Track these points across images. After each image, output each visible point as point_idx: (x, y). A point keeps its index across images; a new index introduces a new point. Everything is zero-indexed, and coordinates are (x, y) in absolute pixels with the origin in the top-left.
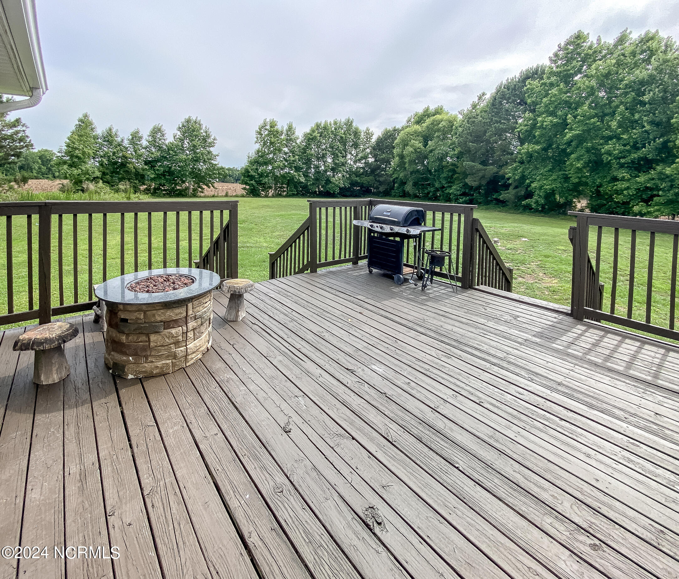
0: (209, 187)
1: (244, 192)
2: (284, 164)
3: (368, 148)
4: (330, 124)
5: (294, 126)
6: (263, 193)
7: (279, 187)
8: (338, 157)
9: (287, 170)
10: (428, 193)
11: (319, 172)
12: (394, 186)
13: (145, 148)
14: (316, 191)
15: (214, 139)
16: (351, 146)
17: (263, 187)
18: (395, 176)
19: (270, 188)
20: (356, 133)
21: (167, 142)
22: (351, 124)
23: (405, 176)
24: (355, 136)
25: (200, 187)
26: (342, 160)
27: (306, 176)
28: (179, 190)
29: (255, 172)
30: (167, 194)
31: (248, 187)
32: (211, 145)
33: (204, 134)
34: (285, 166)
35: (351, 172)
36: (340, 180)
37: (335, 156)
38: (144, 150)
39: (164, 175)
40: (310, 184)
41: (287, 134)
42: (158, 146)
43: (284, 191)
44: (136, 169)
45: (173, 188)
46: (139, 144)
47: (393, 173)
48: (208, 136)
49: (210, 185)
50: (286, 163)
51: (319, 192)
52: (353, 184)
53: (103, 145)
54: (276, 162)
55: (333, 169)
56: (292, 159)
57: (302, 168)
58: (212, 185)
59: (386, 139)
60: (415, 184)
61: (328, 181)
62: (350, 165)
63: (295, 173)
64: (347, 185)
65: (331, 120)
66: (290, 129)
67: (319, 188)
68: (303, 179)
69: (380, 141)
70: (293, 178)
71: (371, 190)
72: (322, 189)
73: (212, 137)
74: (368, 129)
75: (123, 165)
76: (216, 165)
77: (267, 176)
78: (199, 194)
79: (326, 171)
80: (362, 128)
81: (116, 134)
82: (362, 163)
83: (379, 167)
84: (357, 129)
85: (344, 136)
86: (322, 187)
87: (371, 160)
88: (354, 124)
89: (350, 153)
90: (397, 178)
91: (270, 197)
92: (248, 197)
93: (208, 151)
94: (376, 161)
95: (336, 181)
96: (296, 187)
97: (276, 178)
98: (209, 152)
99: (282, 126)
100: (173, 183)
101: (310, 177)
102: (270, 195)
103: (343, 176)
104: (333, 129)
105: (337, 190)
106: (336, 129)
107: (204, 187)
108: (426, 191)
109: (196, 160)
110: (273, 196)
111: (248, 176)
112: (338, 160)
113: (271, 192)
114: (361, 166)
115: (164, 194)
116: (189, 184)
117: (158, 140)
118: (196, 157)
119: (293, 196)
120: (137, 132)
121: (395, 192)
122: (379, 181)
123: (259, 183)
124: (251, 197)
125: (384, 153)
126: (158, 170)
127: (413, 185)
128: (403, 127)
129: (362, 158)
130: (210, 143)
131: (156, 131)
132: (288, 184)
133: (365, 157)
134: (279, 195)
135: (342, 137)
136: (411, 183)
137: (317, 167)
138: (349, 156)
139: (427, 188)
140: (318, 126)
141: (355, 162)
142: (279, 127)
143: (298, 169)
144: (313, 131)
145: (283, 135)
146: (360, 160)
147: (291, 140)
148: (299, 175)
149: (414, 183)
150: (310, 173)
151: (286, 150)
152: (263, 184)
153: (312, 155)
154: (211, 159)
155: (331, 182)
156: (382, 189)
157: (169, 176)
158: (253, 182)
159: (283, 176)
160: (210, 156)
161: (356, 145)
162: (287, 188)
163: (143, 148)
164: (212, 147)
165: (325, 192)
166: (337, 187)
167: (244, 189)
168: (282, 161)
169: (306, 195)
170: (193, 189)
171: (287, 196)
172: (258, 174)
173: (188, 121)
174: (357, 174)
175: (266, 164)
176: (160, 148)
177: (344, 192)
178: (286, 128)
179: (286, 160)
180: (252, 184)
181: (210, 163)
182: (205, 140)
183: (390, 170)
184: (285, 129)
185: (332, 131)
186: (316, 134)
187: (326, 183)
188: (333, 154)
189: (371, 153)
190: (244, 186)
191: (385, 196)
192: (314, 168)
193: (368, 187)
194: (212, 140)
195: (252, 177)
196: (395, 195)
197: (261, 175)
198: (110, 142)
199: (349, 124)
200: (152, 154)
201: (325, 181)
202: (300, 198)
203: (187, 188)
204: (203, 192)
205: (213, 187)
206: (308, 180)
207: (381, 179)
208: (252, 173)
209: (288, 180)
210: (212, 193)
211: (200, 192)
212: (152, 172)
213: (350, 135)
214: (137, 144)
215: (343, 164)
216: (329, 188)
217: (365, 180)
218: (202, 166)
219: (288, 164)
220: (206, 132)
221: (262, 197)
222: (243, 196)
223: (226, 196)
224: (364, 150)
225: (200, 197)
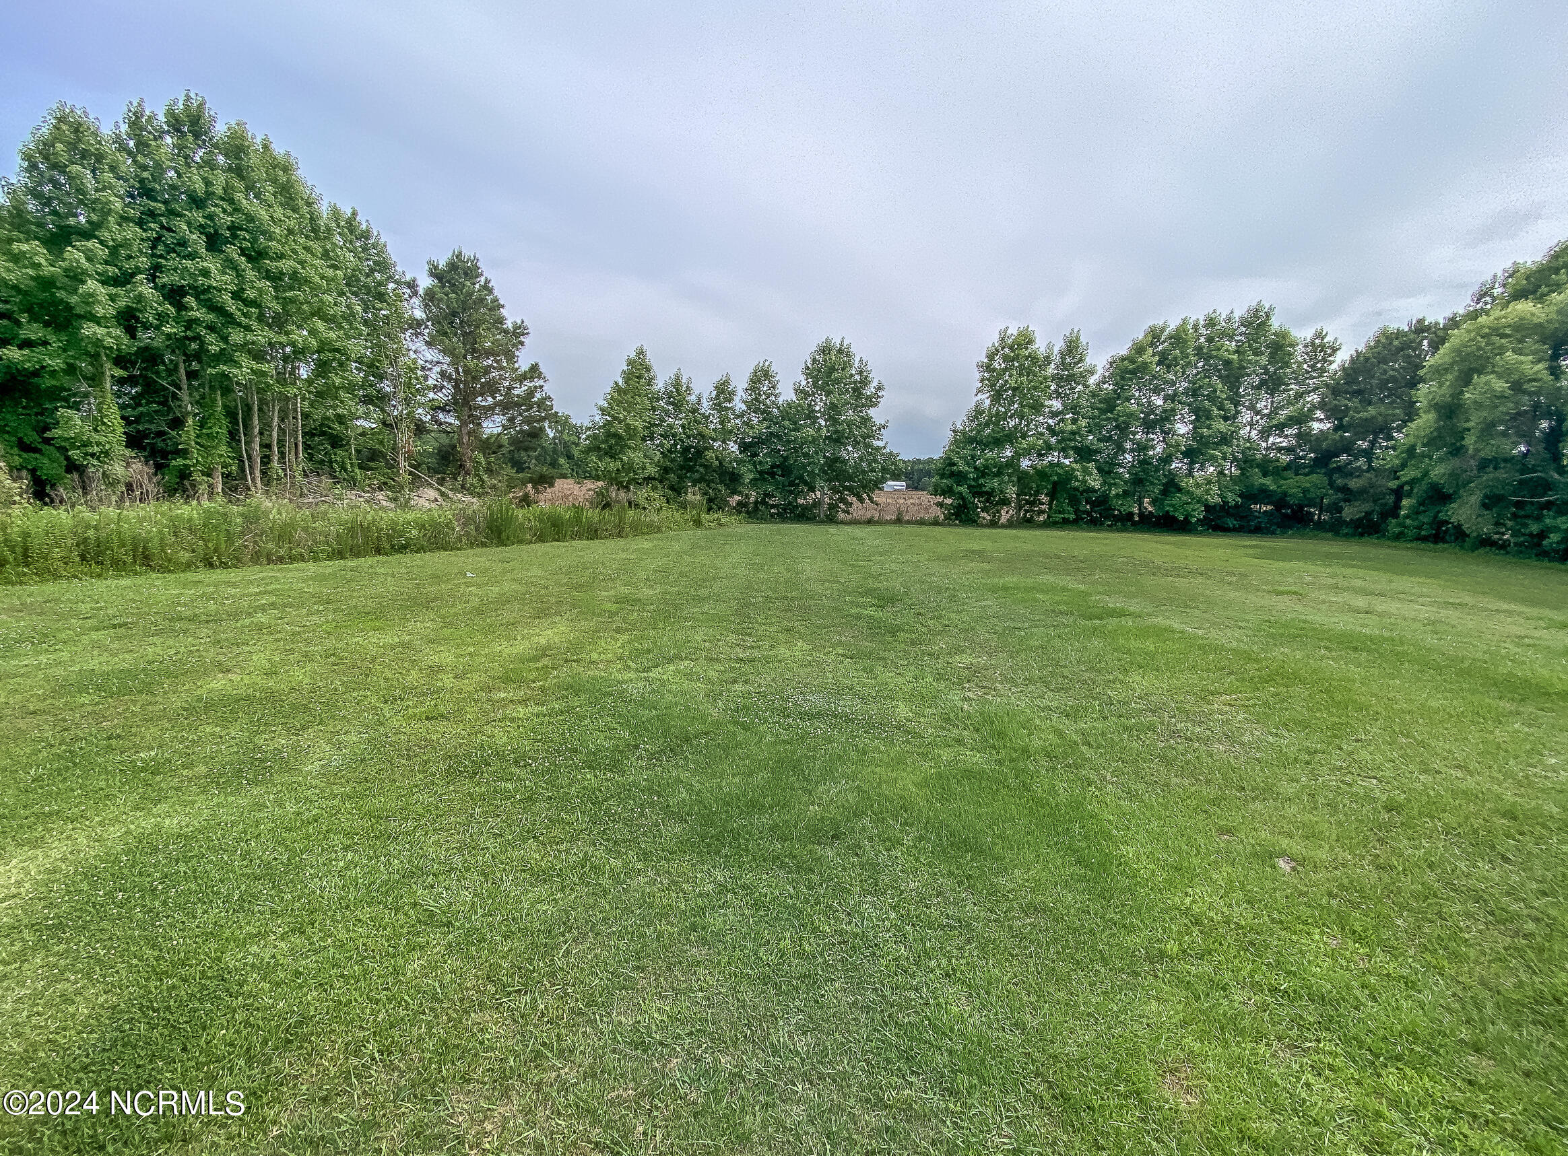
0: (861, 500)
1: (939, 514)
2: (1046, 442)
3: (1315, 390)
4: (1196, 328)
5: (1083, 340)
6: (984, 515)
7: (1028, 502)
8: (1209, 418)
9: (1054, 457)
10: (1542, 535)
11: (1145, 462)
12: (1397, 506)
13: (741, 416)
14: (1131, 514)
15: (879, 388)
16: (1259, 387)
17: (988, 500)
18: (1407, 475)
19: (1005, 504)
20: (1280, 348)
21: (780, 400)
22: (1263, 323)
23: (1454, 475)
24: (1272, 356)
25: (842, 500)
26: (1223, 426)
27: (1106, 470)
28: (801, 505)
29: (968, 464)
30: (779, 514)
31: (949, 501)
32: (872, 402)
33: (858, 377)
34: (1049, 448)
35: (1246, 462)
36: (1209, 483)
37: (1201, 416)
38: (737, 421)
39: (773, 475)
40: (1117, 495)
41: (1063, 363)
42: (764, 412)
43: (1042, 512)
44: (720, 463)
45: (790, 503)
46: (730, 408)
47: (1404, 465)
48: (865, 382)
49: (864, 496)
50: (1053, 440)
51: (1141, 515)
52: (1252, 495)
53: (667, 412)
54: (1024, 436)
55: (1191, 455)
56: (1070, 427)
57: (1097, 452)
58: (868, 496)
59: (1385, 361)
60: (1491, 502)
61: (1172, 486)
62: (1249, 440)
63: (1074, 465)
64: (1233, 499)
65: (1198, 315)
66: (1072, 347)
67: (1140, 503)
68: (1095, 482)
69: (1359, 367)
70: (1069, 475)
71: (1313, 514)
72: (1150, 509)
73: (875, 384)
74: (1320, 335)
75: (699, 453)
76: (878, 449)
77: (999, 474)
78: (841, 515)
79: (1166, 459)
80: (1302, 334)
81: (688, 388)
82: (1286, 437)
83: (1347, 448)
84: (1282, 335)
85: (1235, 357)
86: (1153, 502)
87: (1319, 426)
88: (1275, 323)
89: (1252, 407)
90: (1412, 482)
91: (1003, 526)
92: (949, 525)
93: (862, 417)
94: (1336, 429)
95: (1198, 485)
96: (1074, 501)
97: (1022, 479)
98: (866, 420)
99: (1048, 341)
100: (791, 492)
101: (1120, 476)
102: (1003, 520)
103: (1221, 473)
104: (1202, 340)
105: (1199, 513)
106: (1210, 340)
107: (852, 499)
108: (1534, 528)
109: (837, 440)
110: (1011, 524)
111: (952, 474)
112: (1209, 428)
113: (1005, 515)
114: (1284, 444)
115: (772, 515)
116: (822, 494)
117: (764, 397)
118: (836, 432)
119: (1065, 523)
120: (726, 383)
121: (1400, 525)
122: (1345, 489)
123: (977, 491)
124: (956, 526)
125: (1370, 403)
126: (760, 463)
127: (1485, 506)
128: (1451, 319)
129: (1291, 421)
130: (869, 398)
131: (762, 376)
132: (1052, 495)
133: (1299, 420)
134: (1028, 523)
135: (1227, 363)
136: (1475, 499)
137: (1142, 448)
138: (1246, 416)
139: (1539, 518)
140: (1155, 335)
141: (1265, 433)
142: (1040, 347)
143: (1085, 454)
144: (1139, 349)
145: (1052, 366)
146: (1281, 427)
147: (1071, 377)
148: (1086, 471)
149: (1486, 496)
150: (1119, 464)
151: (1056, 405)
152: (987, 493)
153: (1131, 415)
154: (869, 437)
155: (1179, 490)
156: (1350, 512)
157: (782, 476)
158: (963, 489)
159: (1042, 474)
160: (869, 431)
161: (1272, 384)
162: (1050, 504)
163: (737, 417)
164: (871, 406)
165: (1158, 518)
166: (1198, 502)
167: (940, 505)
168: (1042, 434)
169: (1102, 524)
170: (829, 504)
171: (1049, 524)
172: (976, 468)
173: (825, 350)
174: (1266, 467)
175: (998, 442)
176: (766, 415)
177: (1219, 518)
178: (1059, 346)
179: (1053, 432)
180: (961, 493)
181: (867, 446)
182: (857, 391)
183: (1387, 456)
184: (1056, 350)
185: (1199, 349)
186: (1148, 357)
187: (1165, 493)
188: (1196, 411)
189: (1322, 406)
190: (940, 499)
191: (1362, 535)
192: (1132, 450)
193: (1301, 507)
194: (873, 390)
195: (960, 477)
196: (1401, 533)
197: (983, 473)
198: (677, 406)
199: (1257, 322)
200: (753, 428)
201: (1164, 484)
202: (1082, 529)
203: (817, 504)
204: (848, 513)
205: (871, 499)
206: (1110, 485)
207: (1354, 484)
208: (962, 466)
209: (1055, 484)
210: (868, 515)
211: (844, 511)
212: (751, 467)
213: (1257, 353)
214: (727, 409)
215: (1225, 440)
216: (1173, 506)
217: (1293, 485)
218: (850, 454)
219: (1059, 442)
220: (861, 373)
221: (983, 526)
222: (935, 523)
223: (898, 521)
224: (1300, 395)
225: (842, 522)
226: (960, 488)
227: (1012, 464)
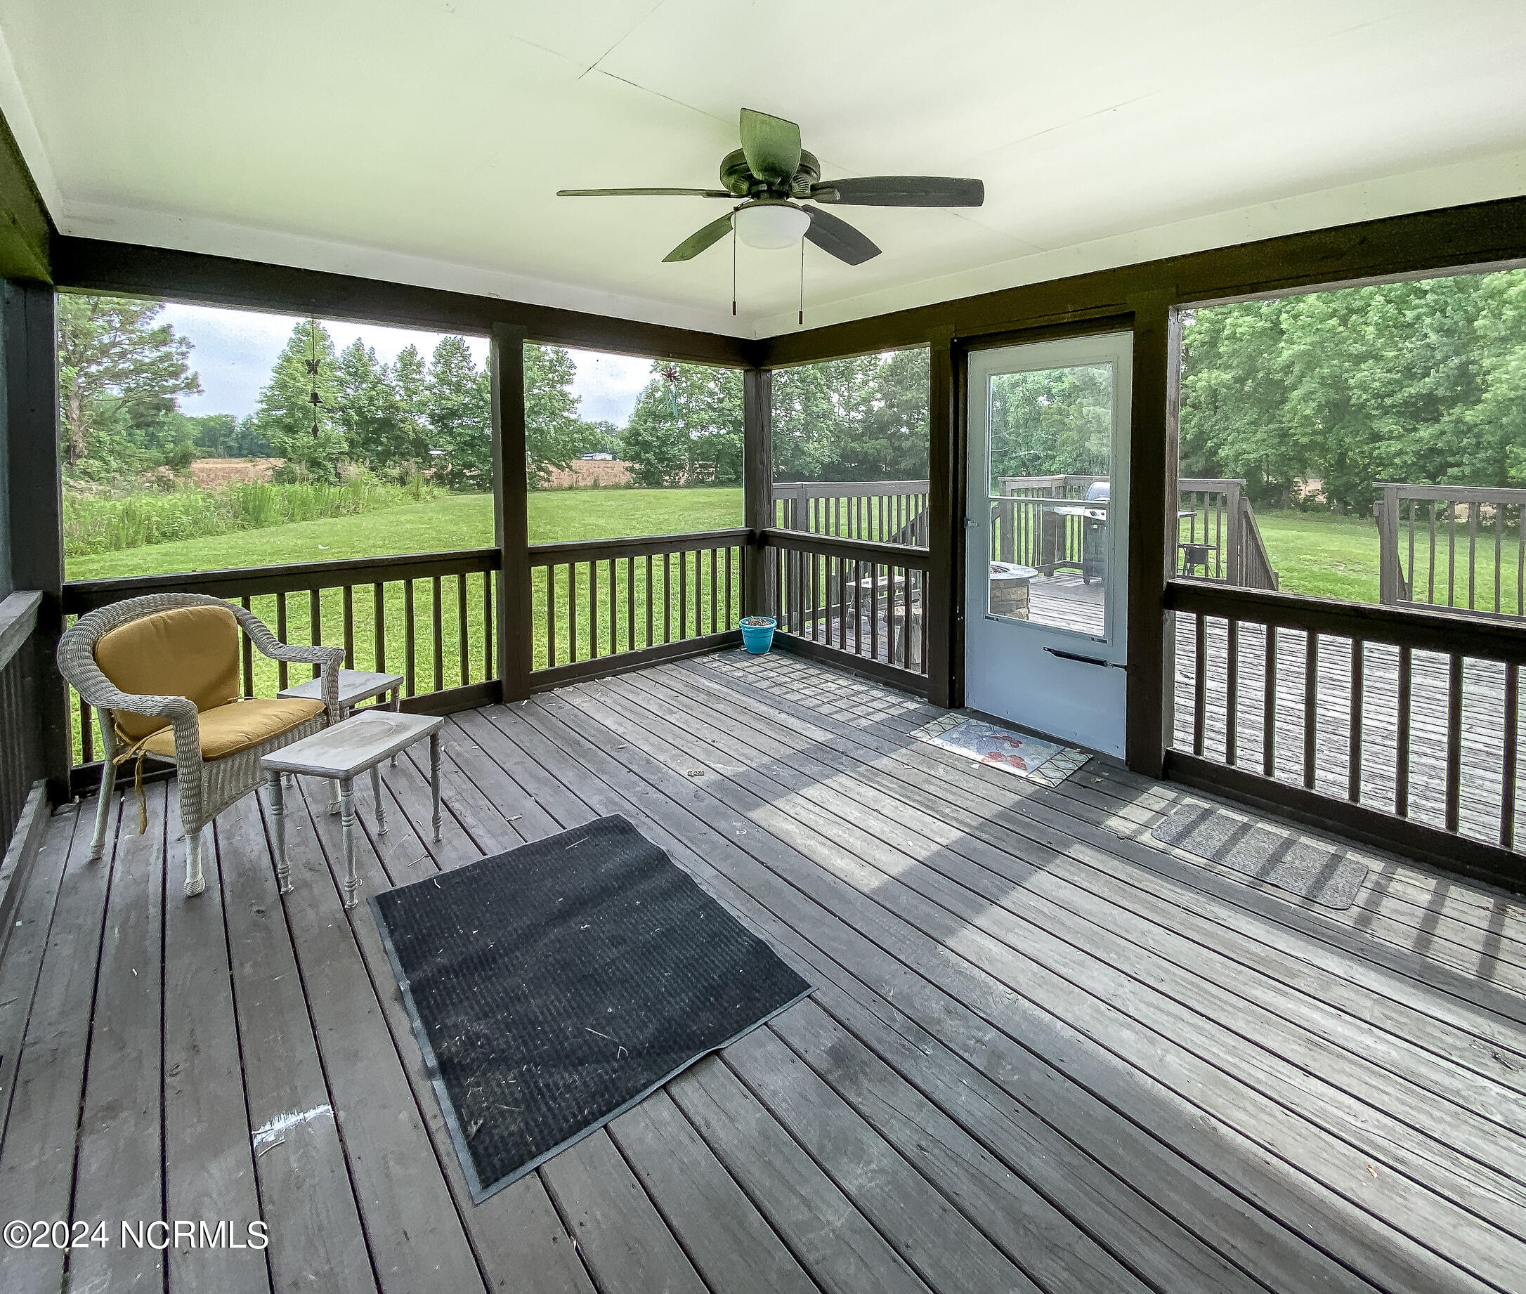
0: (561, 469)
1: (630, 478)
2: (710, 417)
3: (874, 379)
6: (667, 478)
7: (699, 466)
8: (814, 398)
9: (713, 429)
11: (779, 433)
13: (431, 388)
15: (571, 366)
16: (841, 376)
17: (668, 465)
19: (681, 469)
21: (474, 373)
25: (543, 469)
26: (823, 405)
29: (651, 434)
30: (479, 485)
31: (637, 466)
32: (566, 379)
34: (713, 421)
35: (840, 432)
36: (821, 447)
37: (810, 397)
38: (427, 393)
39: (471, 446)
42: (453, 383)
43: (710, 474)
44: (416, 434)
45: (489, 473)
46: (418, 380)
49: (563, 464)
50: (715, 415)
51: (779, 473)
52: (845, 456)
53: (345, 383)
54: (691, 412)
55: (808, 426)
56: (726, 405)
58: (566, 464)
59: (912, 361)
61: (797, 451)
62: (839, 415)
63: (730, 435)
64: (836, 459)
67: (779, 465)
69: (898, 364)
70: (728, 446)
71: (881, 466)
73: (568, 362)
75: (391, 425)
76: (574, 421)
77: (675, 443)
81: (371, 359)
82: (860, 412)
83: (895, 419)
87: (877, 405)
89: (837, 391)
91: (682, 487)
92: (639, 488)
94: (891, 406)
95: (813, 449)
96: (733, 465)
97: (693, 447)
102: (682, 481)
105: (818, 470)
107: (552, 468)
110: (687, 485)
111: (639, 443)
112: (816, 406)
113: (683, 478)
114: (860, 418)
115: (471, 486)
117: (456, 369)
118: (537, 405)
119: (728, 483)
120: (410, 354)
122: (899, 448)
123: (661, 458)
124: (644, 488)
125: (905, 389)
129: (862, 401)
130: (564, 375)
132: (717, 459)
133: (867, 400)
134: (701, 483)
138: (836, 397)
141: (848, 410)
143: (735, 426)
146: (856, 405)
151: (710, 384)
152: (667, 459)
154: (565, 410)
155: (803, 453)
156: (903, 466)
158: (650, 456)
159: (707, 443)
160: (564, 405)
161: (848, 374)
162: (716, 467)
163: (426, 389)
164: (566, 383)
165: (790, 474)
166: (817, 462)
167: (631, 470)
168: (703, 409)
170: (530, 473)
171: (717, 484)
172: (658, 437)
174: (851, 434)
175: (671, 416)
176: (459, 387)
177: (829, 474)
179: (711, 408)
180: (647, 460)
181: (564, 418)
183: (919, 426)
187: (792, 456)
188: (806, 394)
189: (880, 390)
190: (628, 464)
193: (875, 462)
194: (566, 368)
195: (646, 446)
197: (664, 442)
198: (360, 377)
200: (444, 400)
204: (548, 480)
205: (570, 468)
207: (905, 445)
208: (645, 436)
209: (718, 450)
210: (569, 482)
211: (545, 479)
212: (448, 438)
214: (414, 380)
215: (826, 415)
216: (800, 466)
217: (869, 446)
218: (547, 424)
219: (719, 417)
221: (666, 487)
222: (628, 486)
223: (596, 486)
224: (865, 383)
225: (545, 490)
226: (648, 455)
227: (684, 433)
